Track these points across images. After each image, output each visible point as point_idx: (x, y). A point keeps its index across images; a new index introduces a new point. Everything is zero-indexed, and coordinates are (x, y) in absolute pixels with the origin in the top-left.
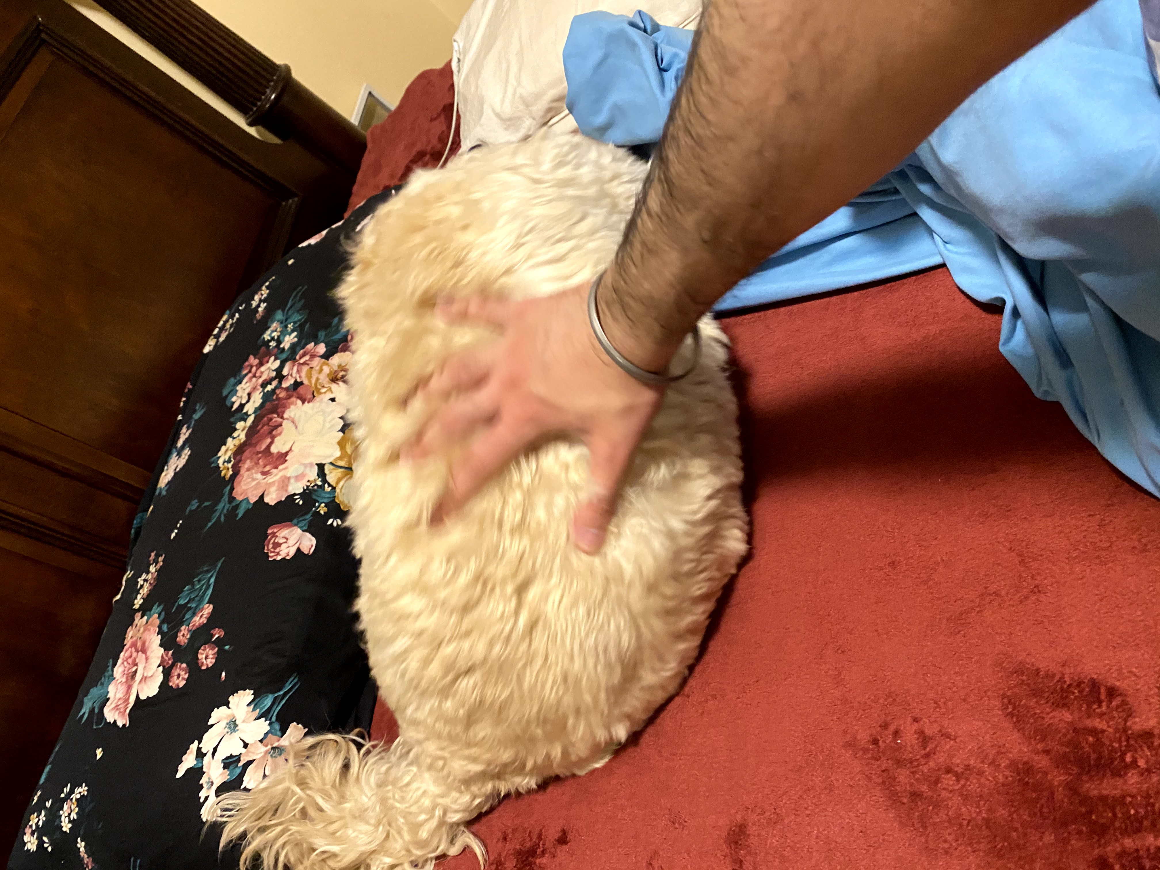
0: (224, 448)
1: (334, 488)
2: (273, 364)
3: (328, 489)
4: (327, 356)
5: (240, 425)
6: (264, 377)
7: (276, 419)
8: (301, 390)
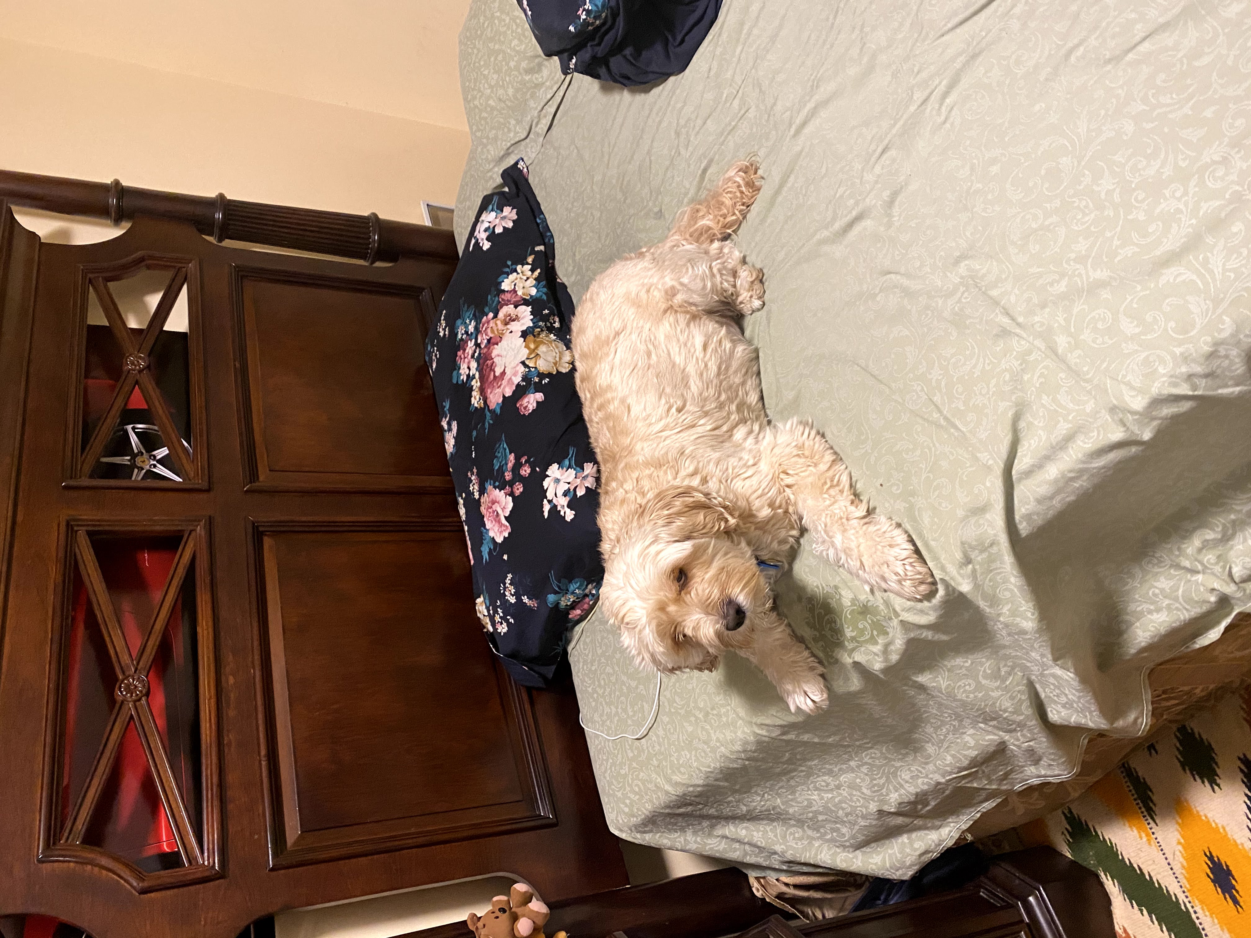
0: (473, 399)
1: (536, 368)
2: (471, 344)
3: (533, 370)
4: (495, 316)
5: (473, 383)
6: (471, 353)
7: (489, 362)
8: (492, 341)
